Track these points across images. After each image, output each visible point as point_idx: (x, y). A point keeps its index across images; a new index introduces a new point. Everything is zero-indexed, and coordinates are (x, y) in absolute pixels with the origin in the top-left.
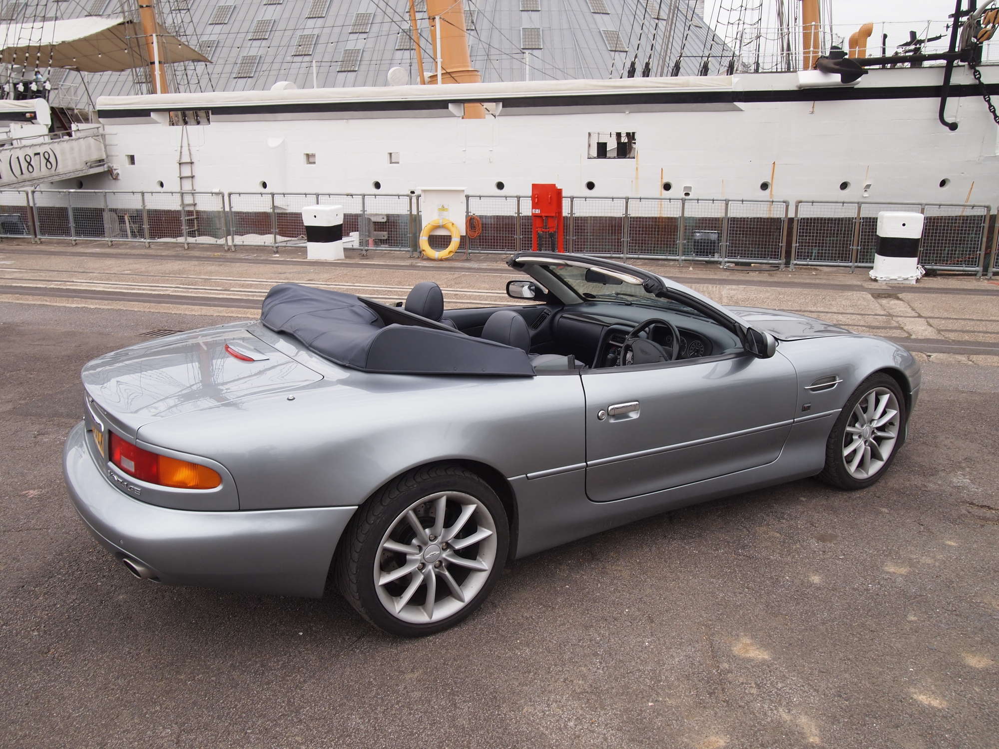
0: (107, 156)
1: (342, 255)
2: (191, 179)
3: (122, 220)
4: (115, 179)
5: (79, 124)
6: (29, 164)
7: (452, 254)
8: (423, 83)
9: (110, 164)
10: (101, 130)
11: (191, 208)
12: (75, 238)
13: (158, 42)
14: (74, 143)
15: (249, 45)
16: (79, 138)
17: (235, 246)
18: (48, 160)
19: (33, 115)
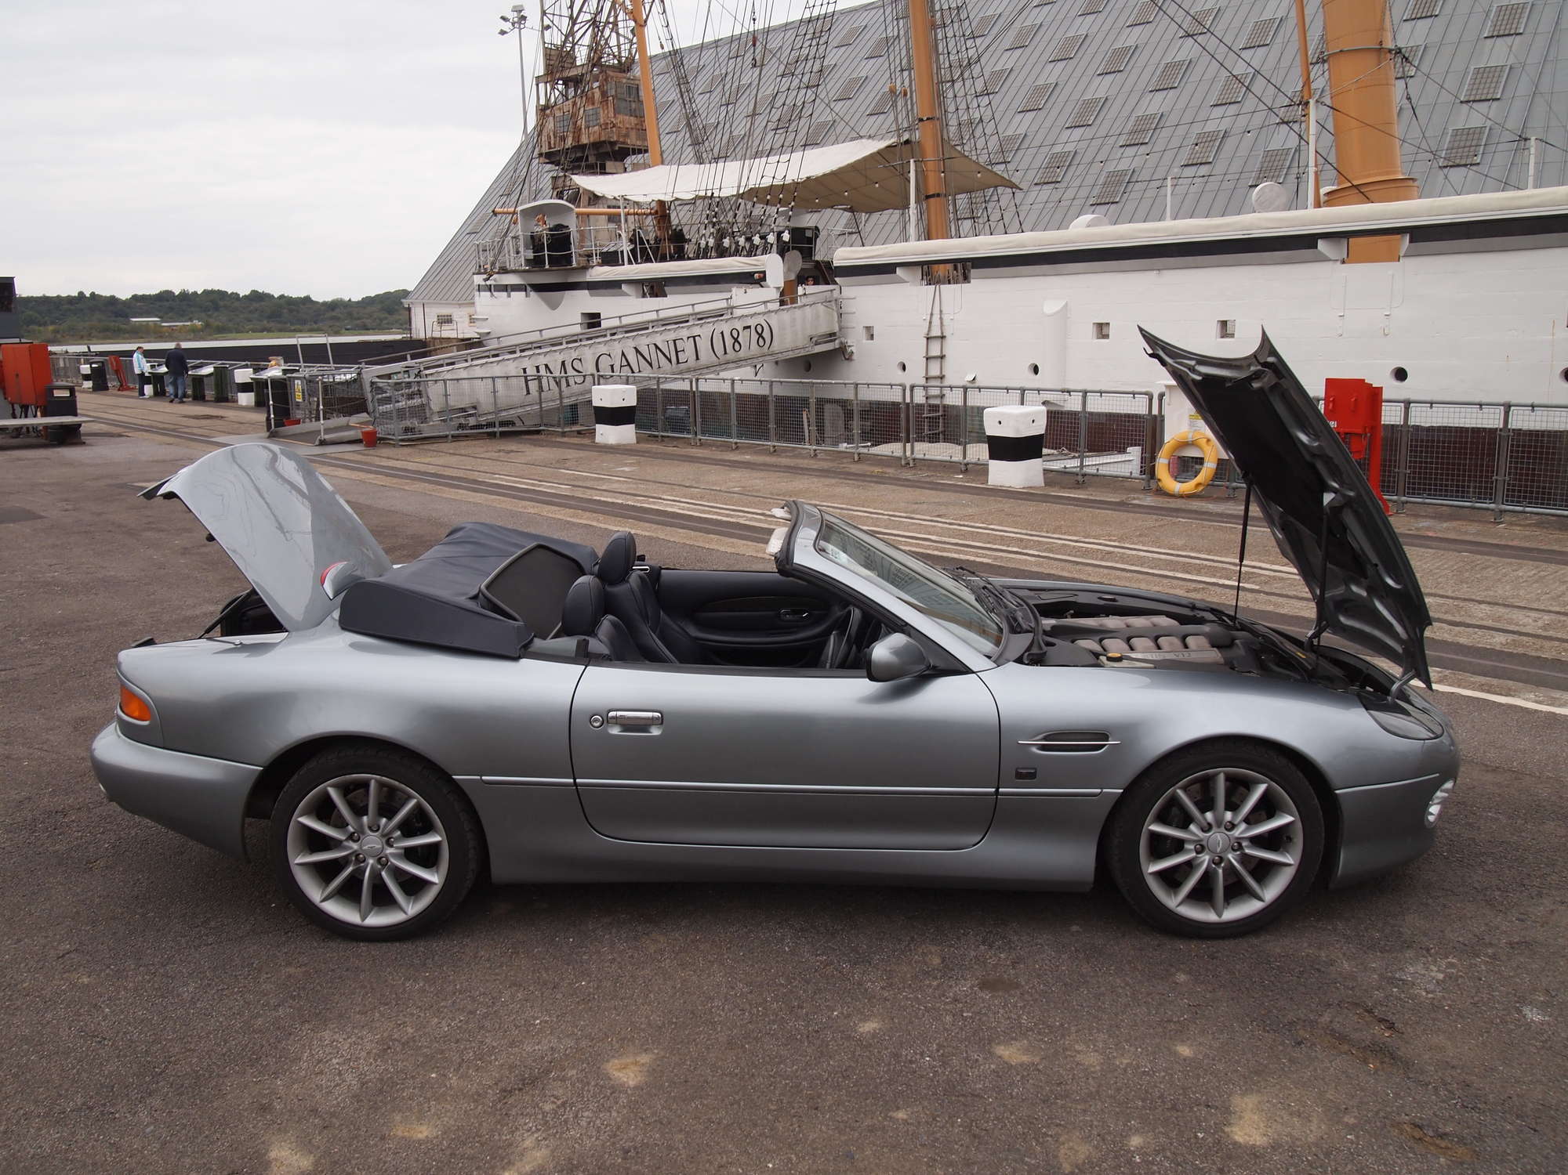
0: (841, 329)
1: (1039, 481)
2: (939, 360)
3: (849, 415)
4: (846, 359)
5: (807, 287)
6: (736, 340)
7: (1201, 488)
8: (1318, 205)
9: (843, 340)
10: (836, 294)
11: (937, 402)
12: (735, 440)
13: (916, 171)
14: (798, 312)
15: (1119, 155)
16: (805, 305)
17: (914, 459)
18: (760, 335)
19: (762, 275)
